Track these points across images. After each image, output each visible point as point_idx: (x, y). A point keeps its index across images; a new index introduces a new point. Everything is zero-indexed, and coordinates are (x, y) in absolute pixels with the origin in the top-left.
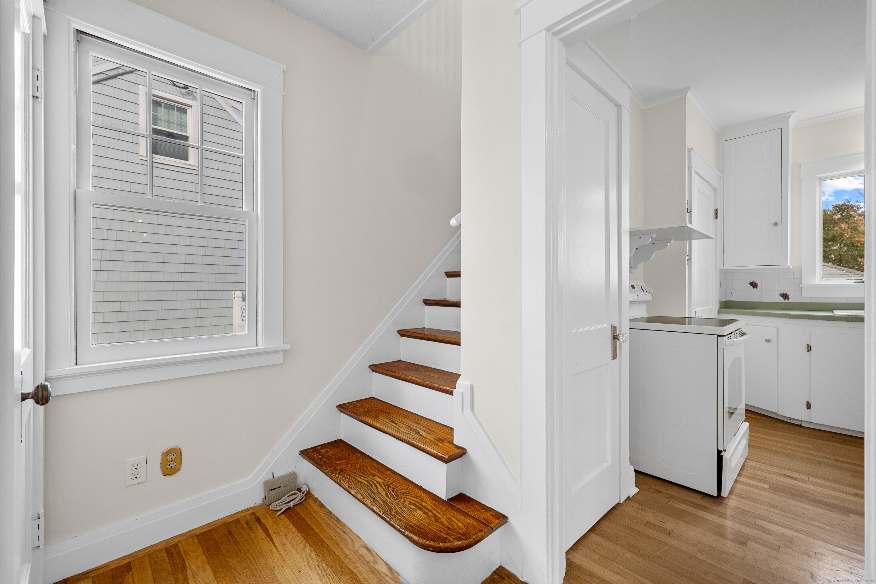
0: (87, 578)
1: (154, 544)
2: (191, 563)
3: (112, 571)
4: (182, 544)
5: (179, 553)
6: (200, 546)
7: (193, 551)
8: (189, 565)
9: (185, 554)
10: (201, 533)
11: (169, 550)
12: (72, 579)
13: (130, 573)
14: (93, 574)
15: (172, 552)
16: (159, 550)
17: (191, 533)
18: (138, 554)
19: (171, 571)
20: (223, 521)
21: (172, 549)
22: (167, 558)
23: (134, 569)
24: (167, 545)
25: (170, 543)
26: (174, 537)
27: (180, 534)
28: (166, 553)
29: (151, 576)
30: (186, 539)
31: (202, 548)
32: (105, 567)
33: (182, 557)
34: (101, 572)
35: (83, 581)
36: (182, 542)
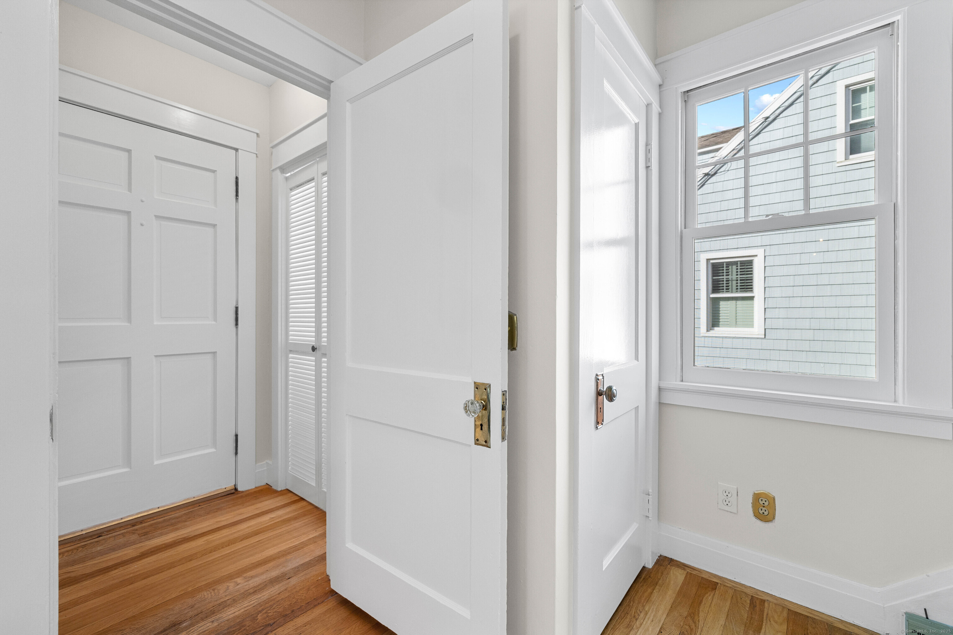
0: (684, 569)
1: (744, 585)
2: (767, 631)
3: (702, 579)
4: (769, 605)
5: (762, 611)
6: (786, 623)
7: (776, 622)
8: (764, 631)
9: (767, 618)
10: (796, 612)
11: (754, 601)
12: (675, 562)
13: (714, 592)
14: (688, 570)
15: (756, 604)
16: (745, 593)
17: (784, 603)
18: (727, 581)
19: (745, 621)
20: (829, 619)
21: (758, 602)
22: (749, 607)
23: (717, 592)
24: (755, 594)
25: (758, 595)
26: (765, 592)
27: (772, 595)
28: (750, 601)
29: (727, 610)
30: (775, 604)
31: (787, 627)
32: (699, 571)
33: (763, 618)
34: (694, 573)
35: (681, 570)
36: (771, 604)
